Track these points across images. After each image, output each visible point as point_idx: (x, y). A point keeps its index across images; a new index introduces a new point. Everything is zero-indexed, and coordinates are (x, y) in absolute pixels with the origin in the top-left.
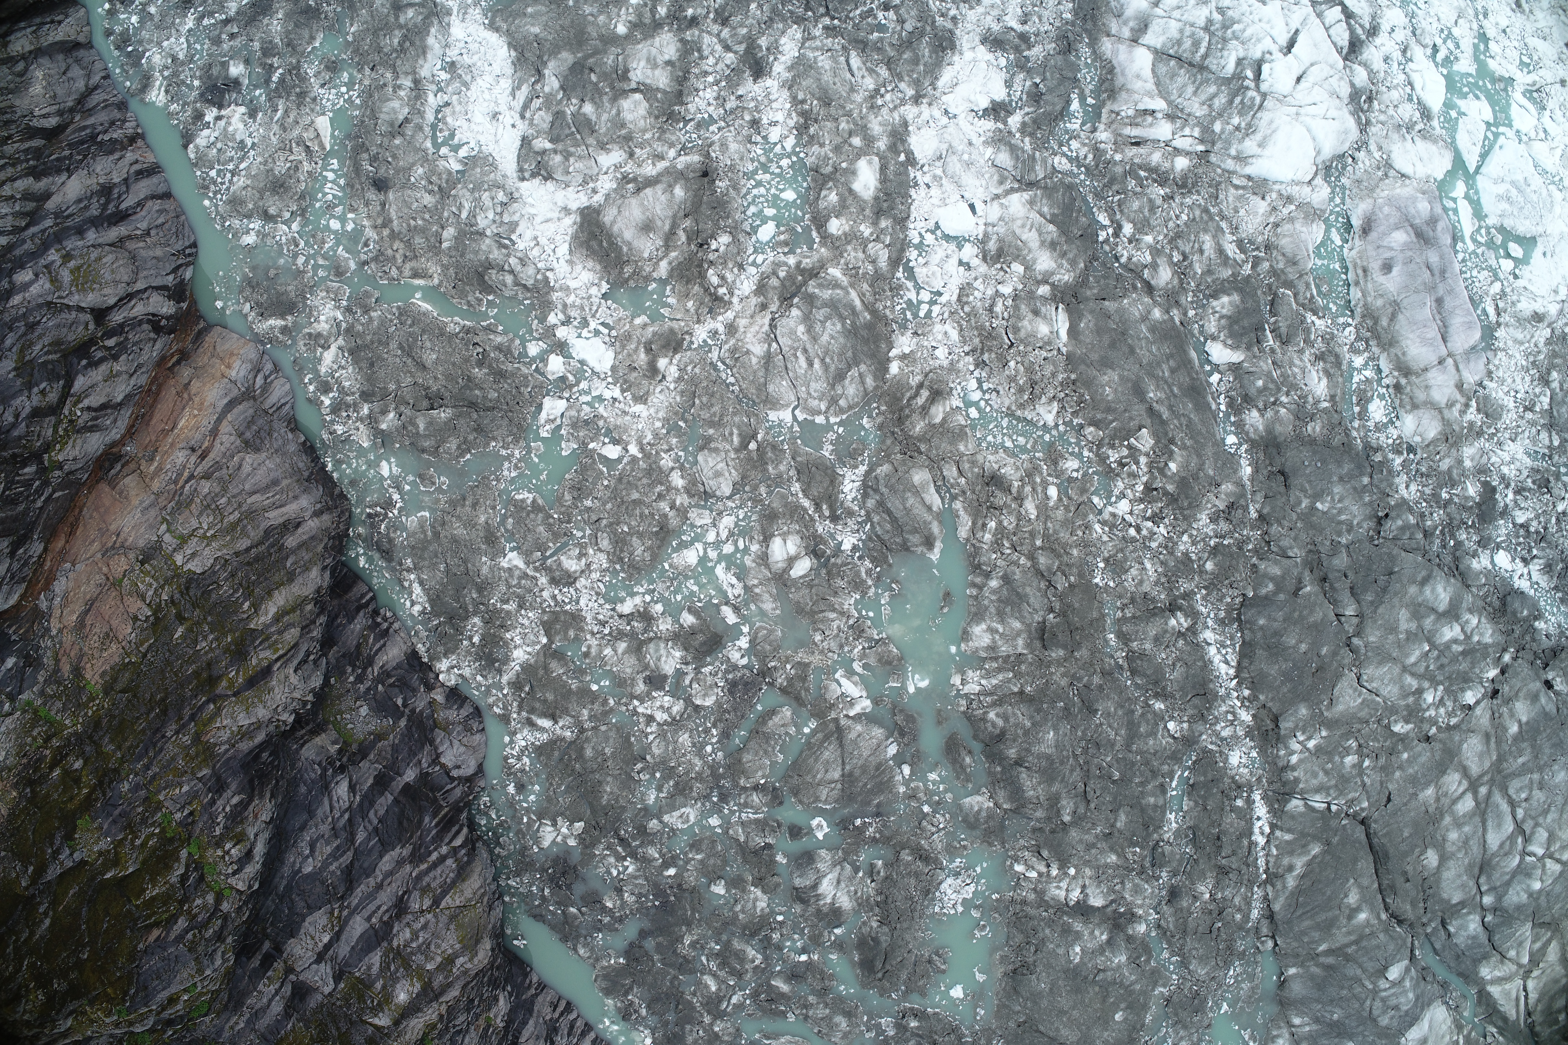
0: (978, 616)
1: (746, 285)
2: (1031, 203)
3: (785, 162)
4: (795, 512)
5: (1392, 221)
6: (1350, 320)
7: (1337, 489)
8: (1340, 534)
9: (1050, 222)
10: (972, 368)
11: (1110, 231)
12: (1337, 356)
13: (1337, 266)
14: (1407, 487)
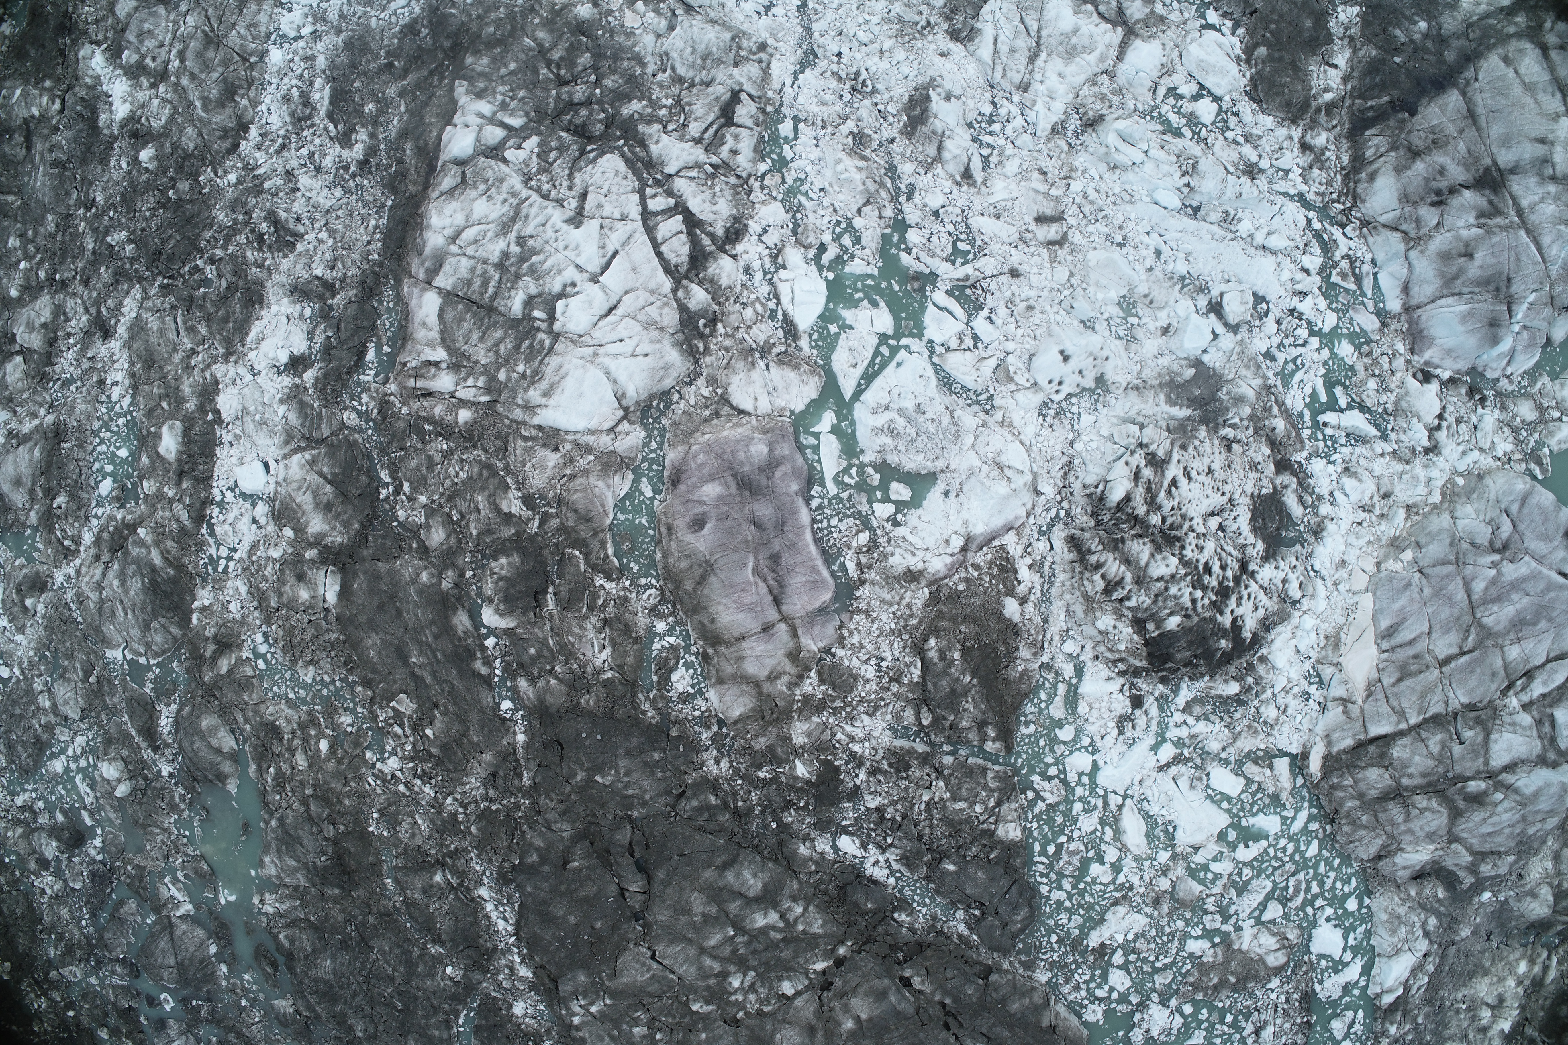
0: (266, 850)
1: (88, 538)
2: (312, 463)
3: (121, 421)
4: (126, 738)
5: (706, 471)
6: (654, 582)
7: (623, 763)
8: (631, 807)
9: (330, 482)
10: (258, 622)
11: (391, 488)
12: (626, 625)
13: (644, 521)
14: (717, 762)
